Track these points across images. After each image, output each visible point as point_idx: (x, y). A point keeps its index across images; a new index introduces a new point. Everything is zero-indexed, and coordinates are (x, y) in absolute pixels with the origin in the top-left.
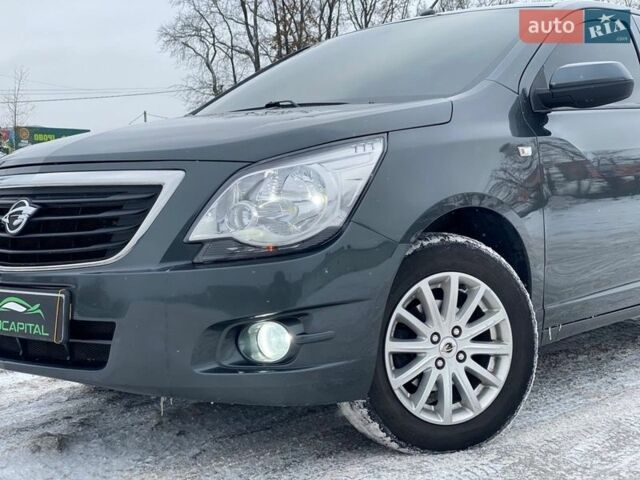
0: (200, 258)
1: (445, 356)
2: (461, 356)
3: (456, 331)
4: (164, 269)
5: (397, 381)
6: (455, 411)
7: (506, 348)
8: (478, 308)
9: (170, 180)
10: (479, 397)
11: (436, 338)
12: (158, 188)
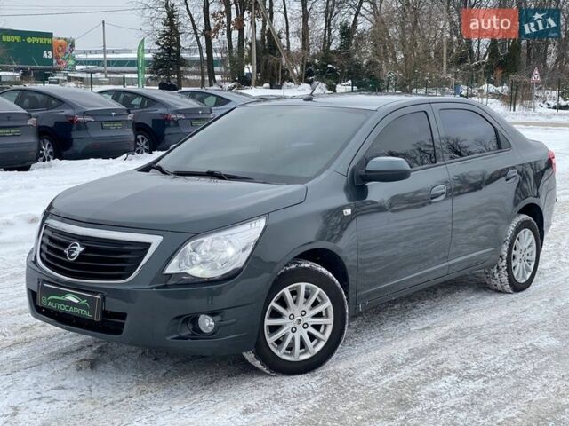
0: (170, 282)
1: (296, 325)
2: (305, 326)
3: (303, 313)
4: (152, 288)
5: (270, 340)
6: (301, 354)
7: (330, 321)
8: (316, 300)
9: (155, 241)
10: (314, 346)
11: (292, 317)
12: (149, 245)
